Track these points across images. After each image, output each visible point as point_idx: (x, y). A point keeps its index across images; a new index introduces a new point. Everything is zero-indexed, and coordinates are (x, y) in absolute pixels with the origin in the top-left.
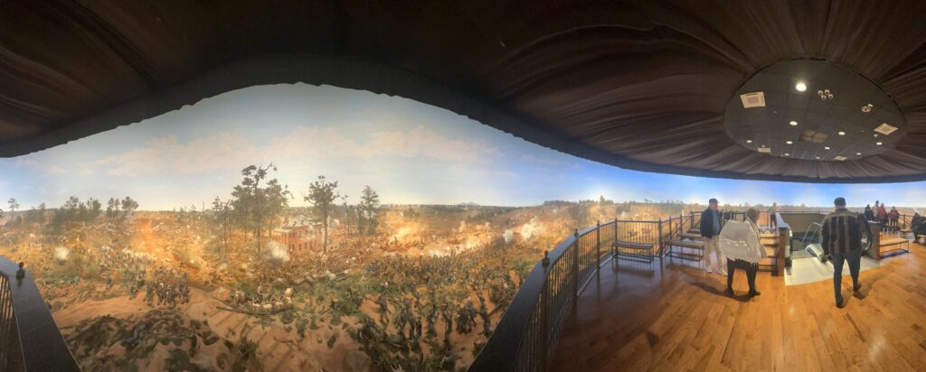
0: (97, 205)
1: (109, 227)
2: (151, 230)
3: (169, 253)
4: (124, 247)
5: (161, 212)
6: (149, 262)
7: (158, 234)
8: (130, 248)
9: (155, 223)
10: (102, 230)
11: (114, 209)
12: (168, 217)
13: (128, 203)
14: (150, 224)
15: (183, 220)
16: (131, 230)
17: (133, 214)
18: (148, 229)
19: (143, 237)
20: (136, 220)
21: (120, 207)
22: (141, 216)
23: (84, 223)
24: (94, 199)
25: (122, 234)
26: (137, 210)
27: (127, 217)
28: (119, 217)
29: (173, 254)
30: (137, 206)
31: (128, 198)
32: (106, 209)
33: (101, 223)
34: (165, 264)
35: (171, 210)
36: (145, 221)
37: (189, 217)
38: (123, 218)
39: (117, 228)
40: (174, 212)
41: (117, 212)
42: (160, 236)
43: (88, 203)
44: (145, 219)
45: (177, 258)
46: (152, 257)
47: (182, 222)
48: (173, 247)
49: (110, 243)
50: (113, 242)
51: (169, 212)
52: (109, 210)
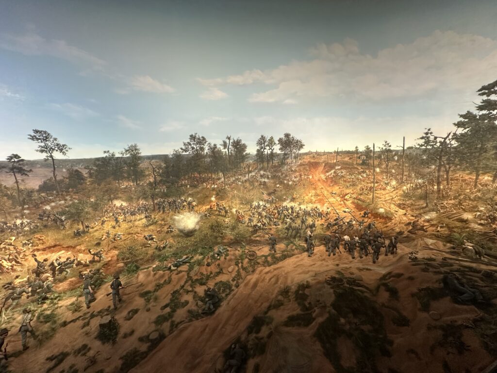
0: (239, 146)
1: (262, 176)
2: (323, 177)
3: (349, 203)
4: (285, 200)
5: (337, 153)
6: (320, 215)
7: (334, 180)
8: (293, 200)
9: (329, 166)
10: (251, 182)
11: (267, 151)
12: (347, 159)
13: (288, 143)
14: (321, 168)
15: (371, 162)
16: (294, 178)
17: (295, 158)
18: (319, 175)
19: (312, 185)
20: (301, 165)
21: (277, 149)
22: (307, 159)
23: (221, 174)
24: (235, 137)
25: (281, 183)
26: (302, 151)
27: (289, 161)
28: (276, 162)
29: (353, 203)
30: (302, 146)
31: (287, 135)
32: (255, 153)
33: (250, 172)
34: (342, 215)
35: (353, 149)
36: (314, 165)
37: (379, 157)
38: (283, 163)
39: (274, 177)
40: (357, 152)
41: (272, 155)
42: (336, 183)
43: (225, 145)
44: (314, 162)
45: (359, 207)
46: (323, 208)
47: (368, 165)
48: (354, 196)
49: (265, 197)
50: (269, 194)
51: (348, 153)
52: (260, 154)
